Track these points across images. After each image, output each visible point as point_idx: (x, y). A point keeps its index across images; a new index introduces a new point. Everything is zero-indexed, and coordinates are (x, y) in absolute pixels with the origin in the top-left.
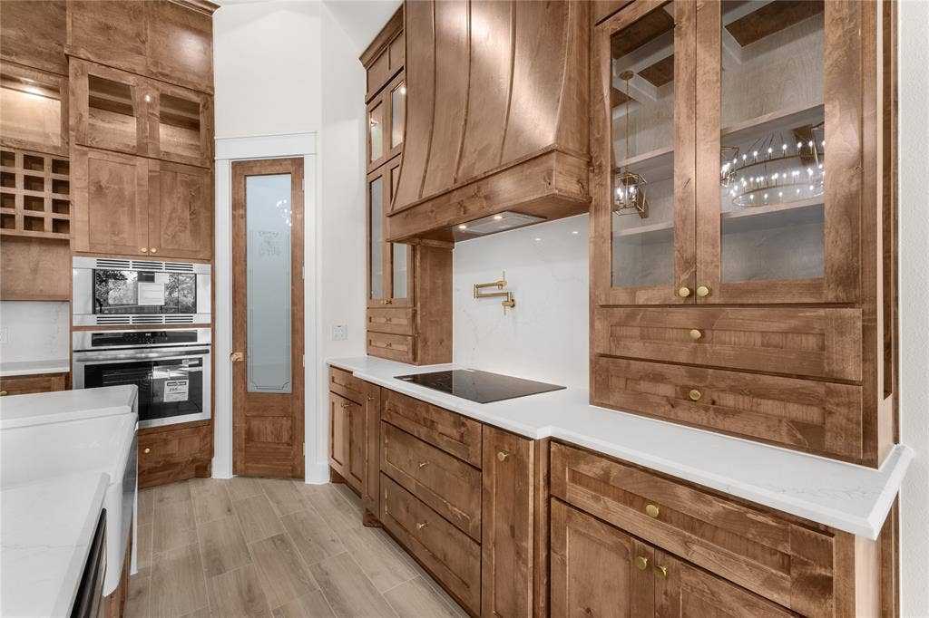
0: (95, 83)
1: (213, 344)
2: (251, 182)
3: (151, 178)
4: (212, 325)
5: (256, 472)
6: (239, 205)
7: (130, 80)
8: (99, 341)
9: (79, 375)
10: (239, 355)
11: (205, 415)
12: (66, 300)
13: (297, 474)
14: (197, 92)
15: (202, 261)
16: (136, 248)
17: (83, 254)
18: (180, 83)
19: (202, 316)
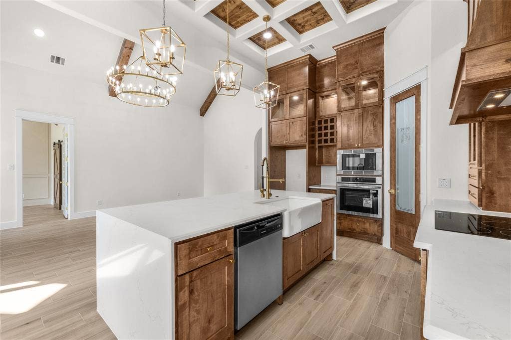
0: (343, 87)
1: (383, 185)
2: (399, 104)
3: (359, 116)
4: (382, 175)
5: (400, 251)
6: (393, 118)
7: (353, 81)
8: (343, 179)
9: (339, 190)
10: (393, 191)
11: (379, 216)
12: (336, 165)
14: (377, 72)
15: (378, 147)
16: (354, 145)
17: (340, 149)
18: (370, 72)
19: (378, 171)
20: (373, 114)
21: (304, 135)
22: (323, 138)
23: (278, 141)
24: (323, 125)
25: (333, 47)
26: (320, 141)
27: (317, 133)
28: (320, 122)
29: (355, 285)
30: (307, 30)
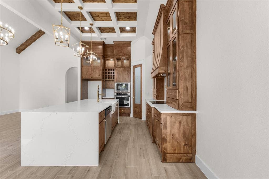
0: (117, 58)
1: (130, 95)
2: (136, 69)
3: (123, 70)
4: (130, 92)
5: (136, 117)
6: (134, 73)
7: (121, 57)
8: (117, 94)
9: (115, 98)
10: (134, 97)
11: (129, 106)
12: (114, 88)
13: (141, 118)
14: (129, 56)
15: (129, 82)
16: (121, 81)
17: (116, 82)
18: (127, 55)
19: (129, 91)
20: (127, 70)
21: (100, 75)
22: (107, 77)
23: (87, 77)
24: (107, 71)
25: (113, 42)
26: (106, 78)
27: (105, 74)
28: (106, 70)
29: (129, 128)
30: (105, 32)
